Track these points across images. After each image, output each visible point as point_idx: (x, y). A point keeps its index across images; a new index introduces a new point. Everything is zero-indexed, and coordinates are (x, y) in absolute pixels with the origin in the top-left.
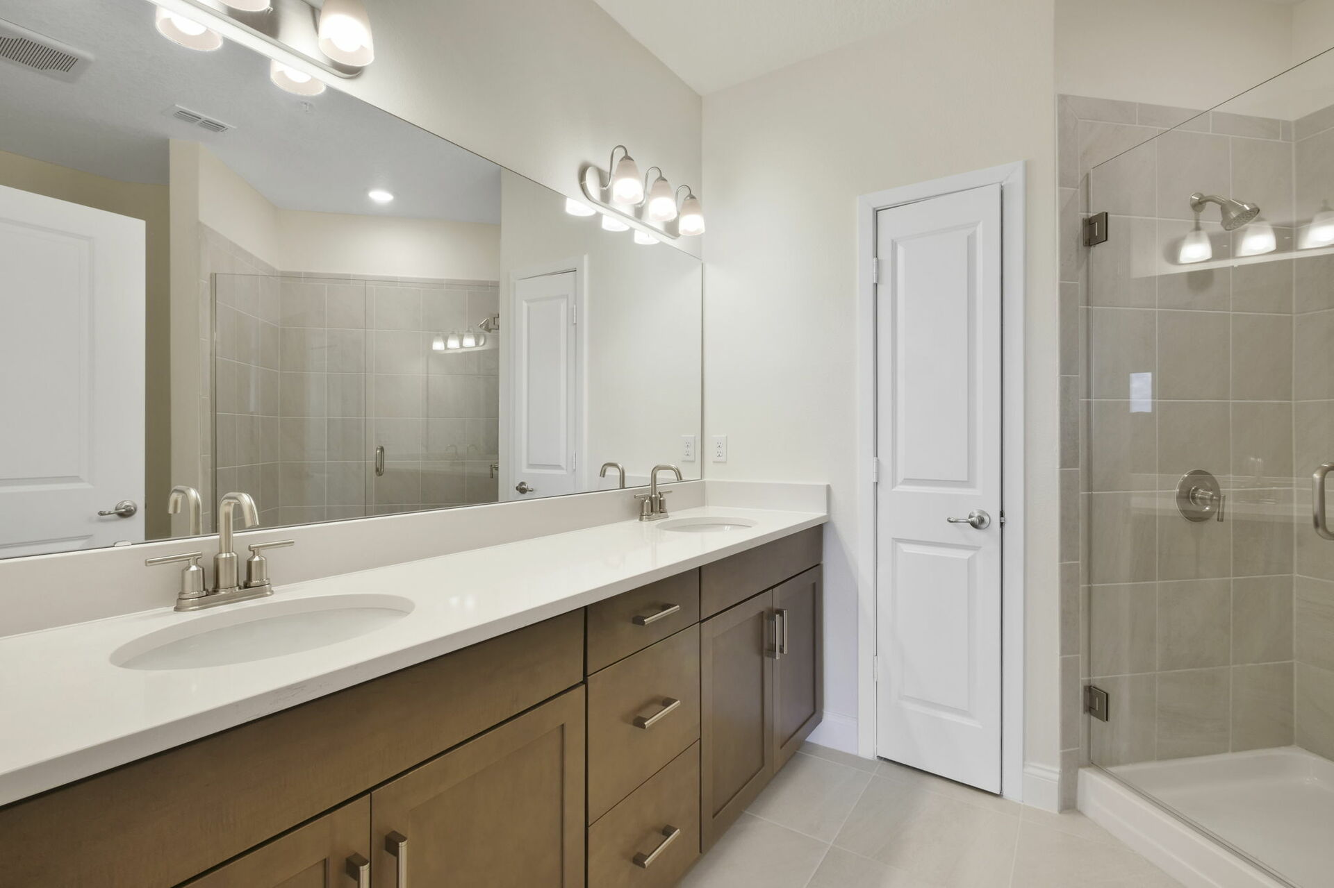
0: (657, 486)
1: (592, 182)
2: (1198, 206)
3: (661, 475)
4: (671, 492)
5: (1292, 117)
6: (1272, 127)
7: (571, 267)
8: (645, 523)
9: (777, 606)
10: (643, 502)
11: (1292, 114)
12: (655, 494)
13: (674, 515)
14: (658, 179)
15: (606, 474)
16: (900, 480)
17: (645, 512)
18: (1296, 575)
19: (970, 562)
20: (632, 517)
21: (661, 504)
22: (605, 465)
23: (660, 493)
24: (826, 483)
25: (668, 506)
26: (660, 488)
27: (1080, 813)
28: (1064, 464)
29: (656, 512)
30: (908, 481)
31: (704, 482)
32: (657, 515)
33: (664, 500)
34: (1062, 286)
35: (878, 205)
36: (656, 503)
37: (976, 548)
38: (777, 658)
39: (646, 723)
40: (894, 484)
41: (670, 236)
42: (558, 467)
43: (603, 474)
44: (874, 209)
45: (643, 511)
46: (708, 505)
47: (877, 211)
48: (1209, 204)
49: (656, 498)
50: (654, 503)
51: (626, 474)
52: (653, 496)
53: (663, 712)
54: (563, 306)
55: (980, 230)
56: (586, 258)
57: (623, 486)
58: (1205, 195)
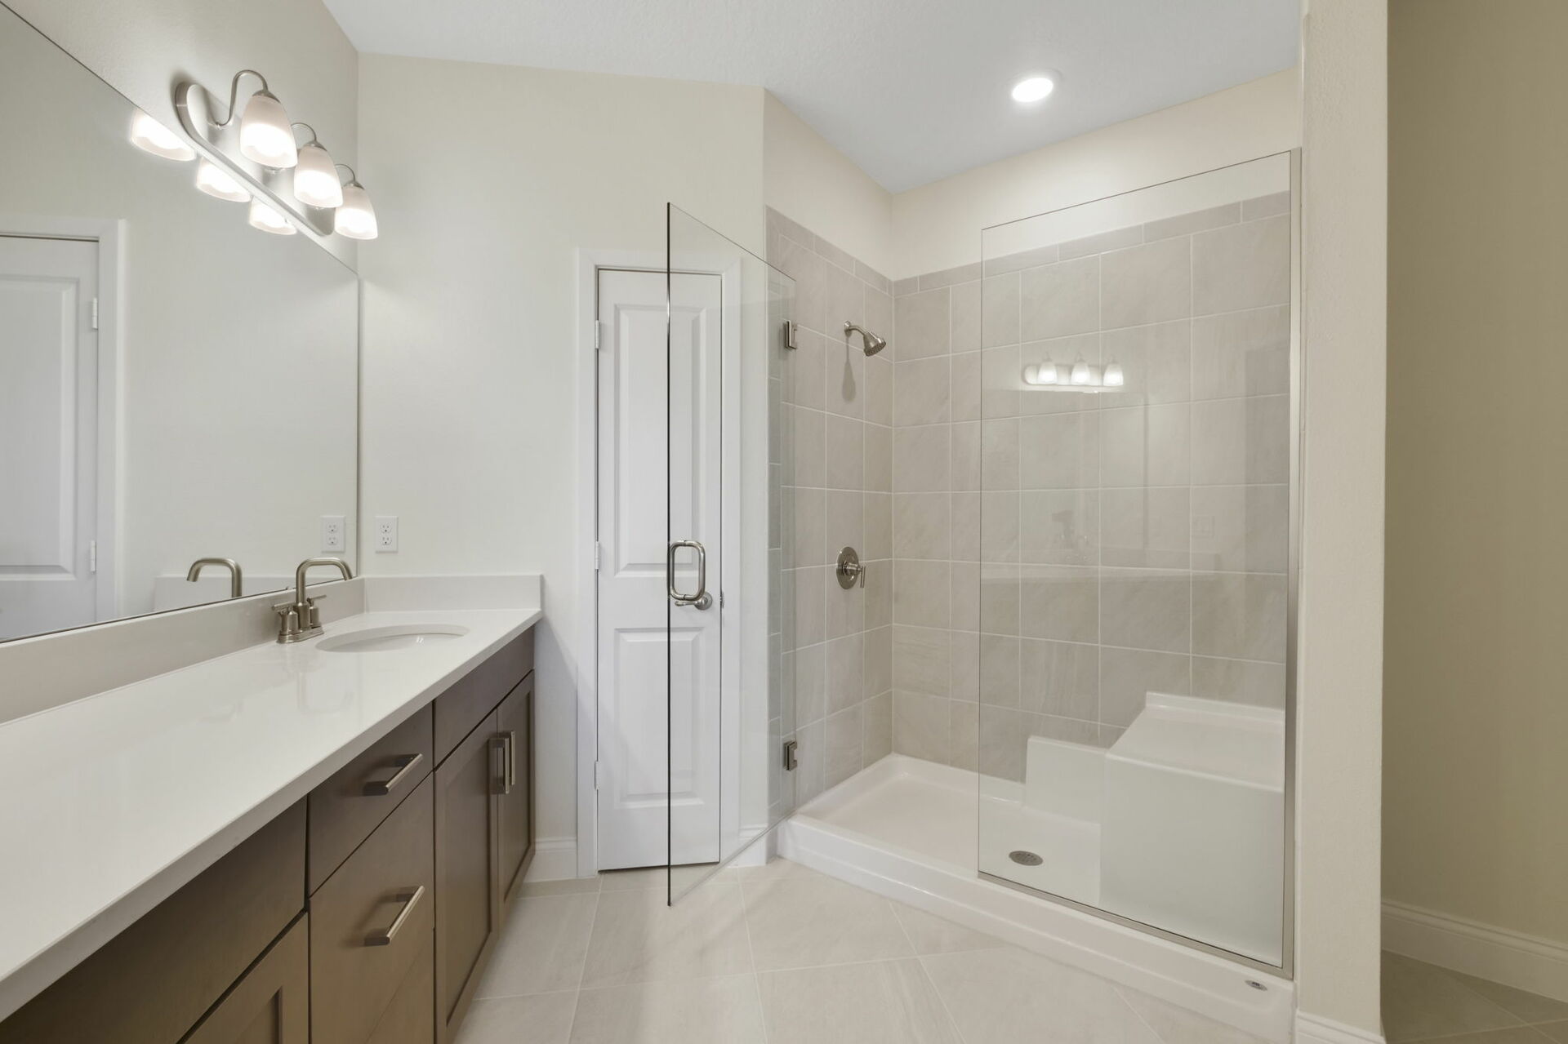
0: (307, 588)
1: (193, 106)
2: (848, 331)
3: (311, 574)
4: (324, 596)
5: (893, 278)
6: (883, 281)
7: (91, 233)
8: (289, 647)
9: (501, 729)
10: (283, 617)
11: (893, 277)
12: (303, 602)
13: (332, 628)
14: (310, 143)
15: (201, 575)
16: (623, 564)
17: (288, 630)
18: (894, 624)
19: (695, 643)
20: (264, 637)
21: (314, 613)
22: (195, 564)
23: (309, 600)
24: (539, 574)
25: (321, 617)
26: (310, 591)
27: (780, 857)
28: (771, 545)
29: (305, 629)
30: (632, 566)
31: (363, 580)
32: (307, 632)
33: (316, 610)
34: (770, 381)
35: (603, 262)
36: (305, 617)
37: (699, 629)
38: (507, 792)
39: (388, 936)
40: (617, 570)
41: (315, 229)
42: (57, 569)
43: (194, 575)
44: (596, 266)
45: (284, 629)
46: (368, 610)
47: (599, 269)
48: (854, 331)
49: (305, 608)
50: (302, 616)
51: (244, 575)
52: (300, 604)
53: (407, 908)
54: (67, 296)
55: (703, 315)
56: (122, 226)
57: (237, 591)
58: (852, 325)
